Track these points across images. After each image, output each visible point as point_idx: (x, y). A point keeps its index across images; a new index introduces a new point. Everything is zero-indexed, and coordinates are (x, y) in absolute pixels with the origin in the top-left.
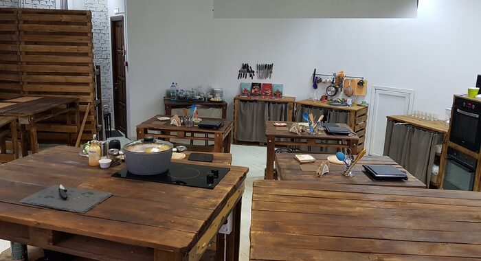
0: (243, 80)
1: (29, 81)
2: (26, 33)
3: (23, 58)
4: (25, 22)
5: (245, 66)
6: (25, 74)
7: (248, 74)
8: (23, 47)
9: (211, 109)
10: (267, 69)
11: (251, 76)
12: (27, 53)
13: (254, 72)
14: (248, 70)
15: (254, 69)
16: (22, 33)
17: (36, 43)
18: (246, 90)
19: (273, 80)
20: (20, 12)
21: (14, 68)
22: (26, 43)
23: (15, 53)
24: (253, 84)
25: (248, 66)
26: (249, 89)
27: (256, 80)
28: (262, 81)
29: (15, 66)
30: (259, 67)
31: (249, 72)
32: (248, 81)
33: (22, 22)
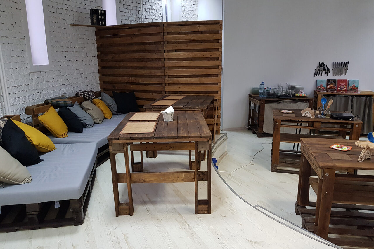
0: (318, 77)
1: (170, 82)
2: (169, 42)
3: (167, 64)
4: (168, 33)
5: (322, 65)
6: (167, 77)
7: (324, 72)
8: (166, 55)
9: (298, 103)
10: (342, 67)
11: (327, 73)
12: (169, 59)
13: (329, 70)
14: (324, 68)
15: (330, 67)
16: (166, 43)
17: (176, 51)
18: (321, 86)
19: (349, 76)
20: (165, 25)
21: (158, 72)
22: (169, 51)
23: (160, 60)
24: (329, 81)
25: (324, 65)
26: (324, 85)
27: (331, 77)
28: (337, 78)
29: (159, 71)
30: (335, 65)
31: (325, 70)
32: (323, 78)
33: (166, 34)
